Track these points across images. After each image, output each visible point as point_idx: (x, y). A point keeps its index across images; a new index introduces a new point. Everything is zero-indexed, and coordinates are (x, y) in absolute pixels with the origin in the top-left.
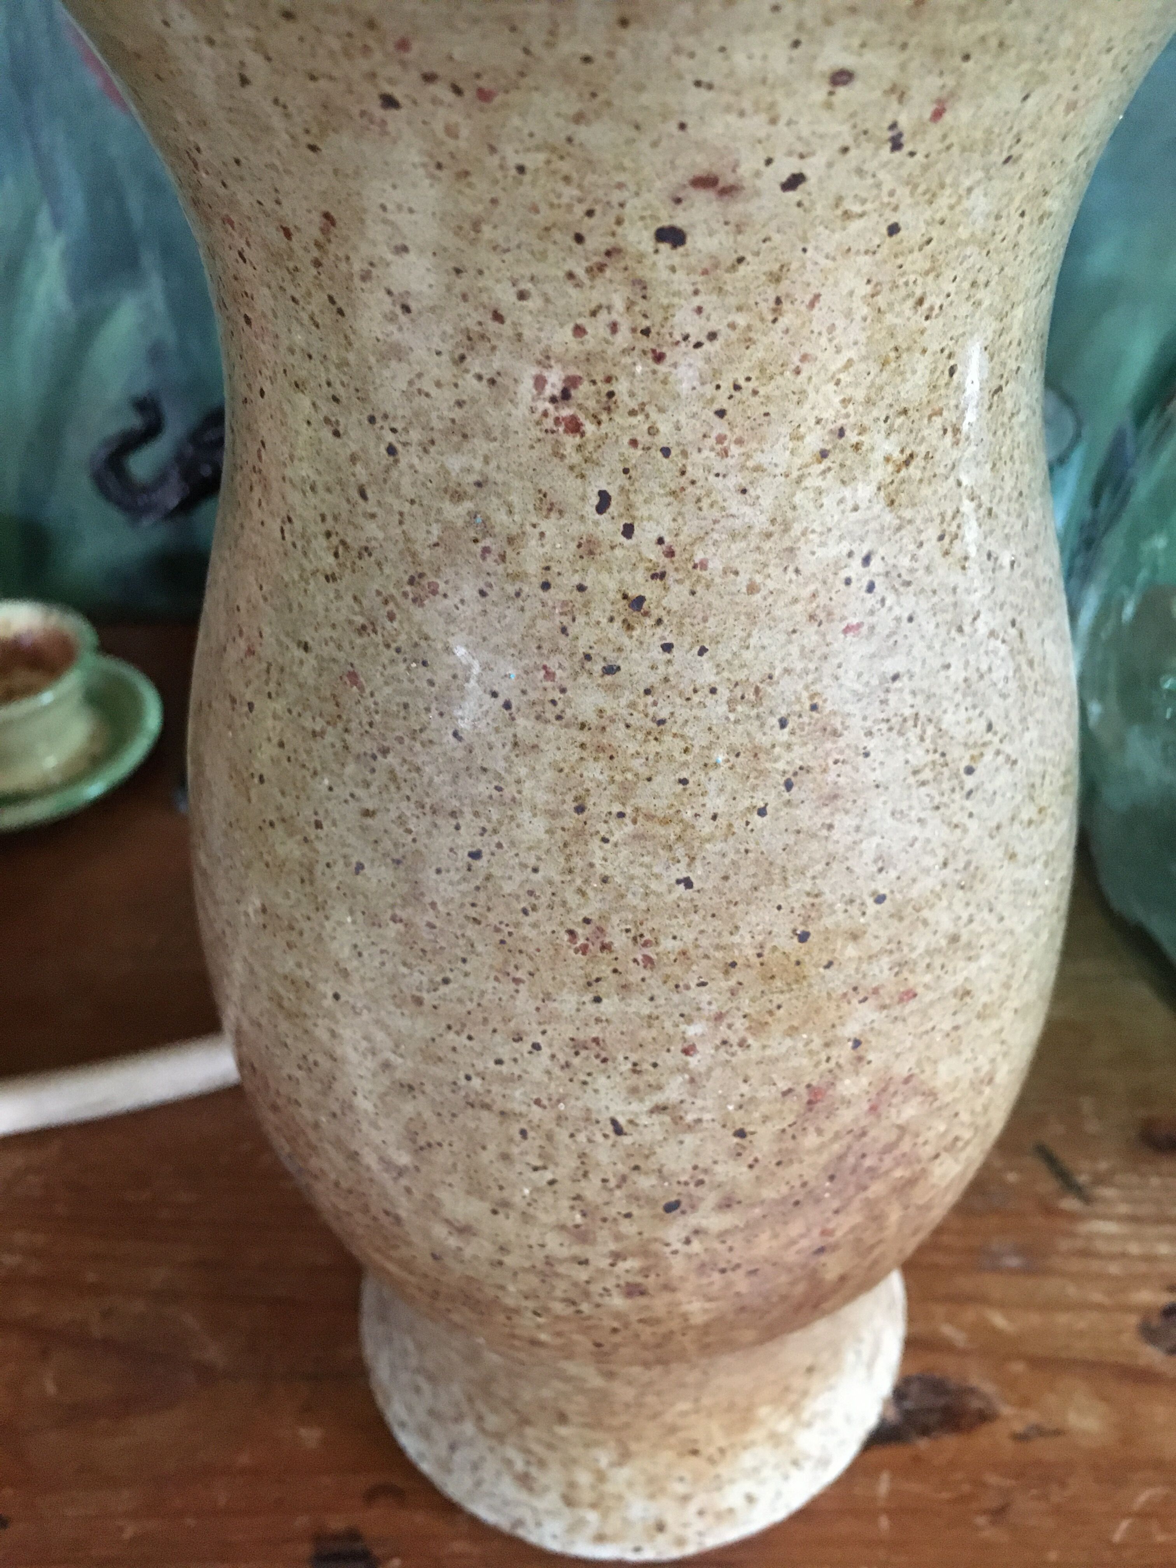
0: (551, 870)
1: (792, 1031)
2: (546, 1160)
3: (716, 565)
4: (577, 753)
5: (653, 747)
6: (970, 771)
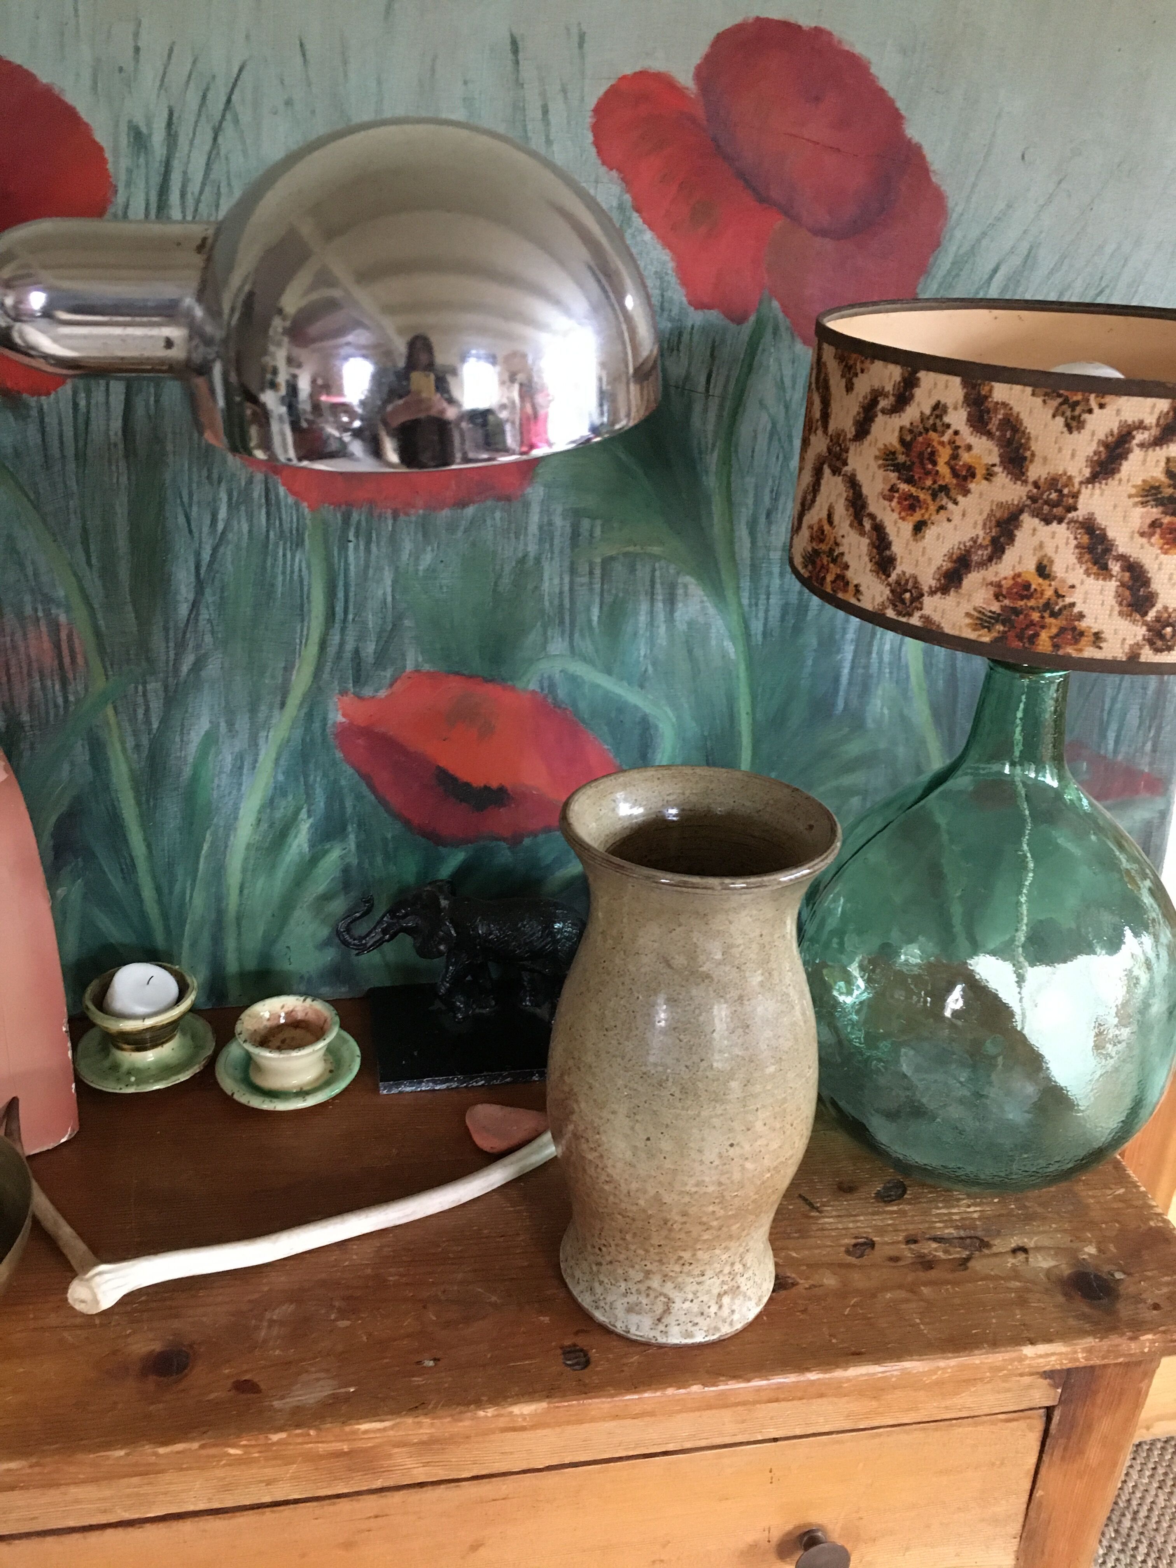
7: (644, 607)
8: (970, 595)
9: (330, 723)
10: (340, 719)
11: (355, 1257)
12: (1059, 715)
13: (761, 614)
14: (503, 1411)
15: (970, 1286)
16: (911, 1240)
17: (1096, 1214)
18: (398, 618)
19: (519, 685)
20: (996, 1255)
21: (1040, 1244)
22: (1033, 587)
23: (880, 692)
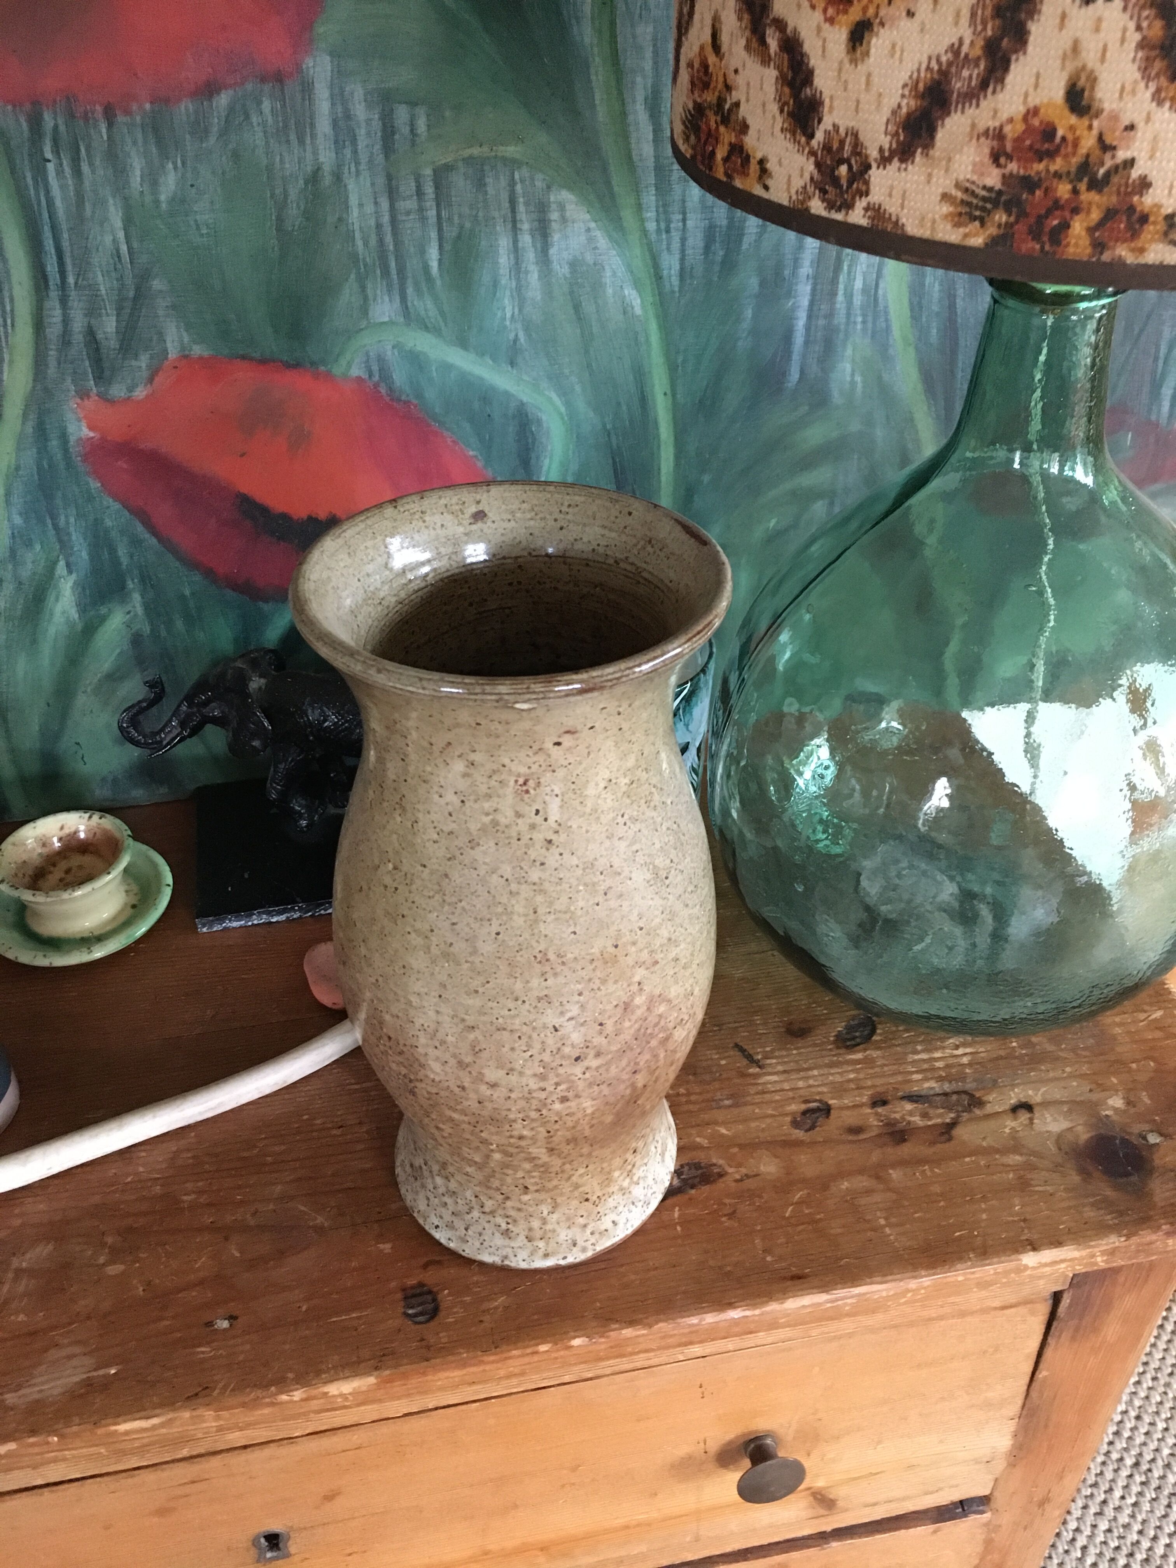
0: (526, 935)
1: (616, 982)
2: (529, 1046)
3: (575, 826)
4: (532, 893)
5: (559, 888)
6: (667, 878)
7: (504, 243)
8: (949, 160)
9: (72, 439)
10: (86, 432)
11: (141, 1169)
12: (1099, 370)
13: (676, 245)
14: (314, 1392)
15: (954, 1166)
16: (880, 1101)
17: (1124, 1049)
18: (143, 278)
19: (337, 370)
20: (988, 1116)
21: (1048, 1097)
22: (1060, 133)
23: (849, 352)
